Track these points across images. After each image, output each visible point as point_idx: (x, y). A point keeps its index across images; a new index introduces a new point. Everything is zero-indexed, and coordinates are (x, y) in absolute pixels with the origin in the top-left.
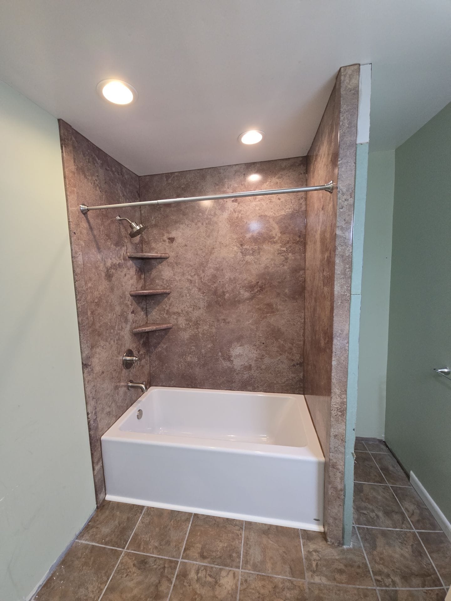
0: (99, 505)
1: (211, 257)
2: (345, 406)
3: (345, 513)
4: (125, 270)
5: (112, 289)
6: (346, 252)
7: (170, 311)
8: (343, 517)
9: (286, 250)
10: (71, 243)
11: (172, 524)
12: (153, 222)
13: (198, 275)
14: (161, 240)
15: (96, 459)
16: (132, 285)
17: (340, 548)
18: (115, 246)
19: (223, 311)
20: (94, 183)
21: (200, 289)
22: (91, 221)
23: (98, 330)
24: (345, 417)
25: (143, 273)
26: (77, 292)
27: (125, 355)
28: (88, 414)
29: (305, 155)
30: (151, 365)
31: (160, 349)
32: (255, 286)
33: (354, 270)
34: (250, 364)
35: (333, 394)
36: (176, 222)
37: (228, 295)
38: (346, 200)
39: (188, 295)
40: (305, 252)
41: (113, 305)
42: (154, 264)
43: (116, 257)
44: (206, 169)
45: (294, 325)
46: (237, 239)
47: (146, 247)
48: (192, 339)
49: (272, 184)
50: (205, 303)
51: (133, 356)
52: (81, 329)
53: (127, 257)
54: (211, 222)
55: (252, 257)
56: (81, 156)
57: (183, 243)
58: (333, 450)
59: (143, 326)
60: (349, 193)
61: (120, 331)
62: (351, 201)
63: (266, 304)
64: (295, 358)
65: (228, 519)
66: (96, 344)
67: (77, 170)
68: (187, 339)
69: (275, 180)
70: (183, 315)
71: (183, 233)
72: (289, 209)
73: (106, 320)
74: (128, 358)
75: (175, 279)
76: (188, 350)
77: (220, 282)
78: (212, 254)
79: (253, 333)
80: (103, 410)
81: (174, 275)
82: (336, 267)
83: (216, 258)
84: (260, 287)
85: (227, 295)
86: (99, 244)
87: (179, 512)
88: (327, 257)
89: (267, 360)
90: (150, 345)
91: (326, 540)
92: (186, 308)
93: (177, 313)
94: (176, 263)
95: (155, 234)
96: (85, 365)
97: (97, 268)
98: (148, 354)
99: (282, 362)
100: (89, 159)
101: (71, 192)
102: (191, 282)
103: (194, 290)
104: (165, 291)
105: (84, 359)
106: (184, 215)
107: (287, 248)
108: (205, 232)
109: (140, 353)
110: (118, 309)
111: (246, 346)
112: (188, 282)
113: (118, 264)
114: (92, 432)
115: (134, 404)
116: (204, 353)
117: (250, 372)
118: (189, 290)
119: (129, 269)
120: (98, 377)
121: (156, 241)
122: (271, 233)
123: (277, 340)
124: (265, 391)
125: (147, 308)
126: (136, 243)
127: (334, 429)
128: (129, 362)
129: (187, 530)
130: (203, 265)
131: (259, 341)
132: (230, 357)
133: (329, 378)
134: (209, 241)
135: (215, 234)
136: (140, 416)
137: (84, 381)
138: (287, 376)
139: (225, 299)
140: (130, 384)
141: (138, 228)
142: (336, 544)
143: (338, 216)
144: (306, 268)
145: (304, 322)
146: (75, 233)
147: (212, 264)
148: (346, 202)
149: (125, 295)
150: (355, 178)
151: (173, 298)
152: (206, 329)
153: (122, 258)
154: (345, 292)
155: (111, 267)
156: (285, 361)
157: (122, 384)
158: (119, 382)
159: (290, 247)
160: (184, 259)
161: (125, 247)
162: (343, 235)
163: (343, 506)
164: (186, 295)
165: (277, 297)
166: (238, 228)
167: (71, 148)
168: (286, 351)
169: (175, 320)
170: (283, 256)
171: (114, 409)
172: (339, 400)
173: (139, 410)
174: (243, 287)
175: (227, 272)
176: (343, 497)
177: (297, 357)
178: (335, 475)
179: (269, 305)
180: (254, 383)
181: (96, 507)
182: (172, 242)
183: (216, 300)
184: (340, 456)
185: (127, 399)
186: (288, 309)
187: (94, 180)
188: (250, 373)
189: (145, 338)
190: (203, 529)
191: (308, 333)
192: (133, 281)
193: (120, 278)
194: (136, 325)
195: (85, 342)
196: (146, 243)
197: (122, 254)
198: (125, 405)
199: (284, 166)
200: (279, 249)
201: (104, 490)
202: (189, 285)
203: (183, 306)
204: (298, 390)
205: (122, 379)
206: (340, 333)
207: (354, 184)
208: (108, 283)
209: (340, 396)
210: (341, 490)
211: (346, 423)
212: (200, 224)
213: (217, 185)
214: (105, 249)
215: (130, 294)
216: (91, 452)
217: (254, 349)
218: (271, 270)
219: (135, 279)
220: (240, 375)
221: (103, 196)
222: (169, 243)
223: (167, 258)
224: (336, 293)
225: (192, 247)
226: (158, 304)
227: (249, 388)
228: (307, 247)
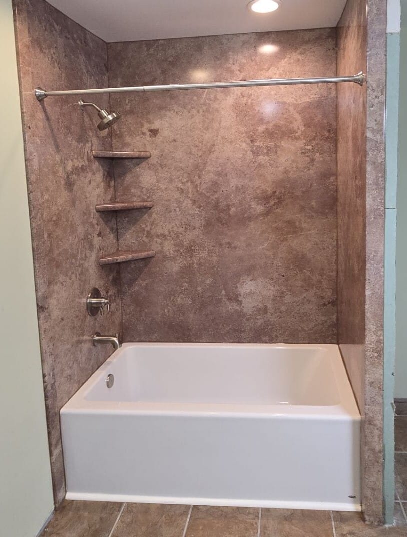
0: (57, 505)
1: (210, 158)
2: (382, 345)
3: (386, 481)
4: (90, 175)
5: (73, 203)
6: (378, 159)
7: (153, 232)
8: (383, 488)
9: (312, 149)
10: (24, 141)
11: (164, 520)
12: (128, 107)
13: (192, 182)
14: (140, 132)
15: (54, 440)
16: (98, 196)
17: (381, 528)
18: (77, 142)
19: (228, 232)
20: (52, 58)
21: (194, 202)
22: (48, 109)
23: (56, 260)
24: (382, 359)
25: (113, 179)
26: (32, 207)
27: (89, 296)
28: (44, 376)
29: (335, 25)
30: (123, 311)
31: (136, 288)
32: (271, 197)
33: (388, 180)
34: (265, 304)
35: (367, 331)
36: (161, 108)
37: (235, 210)
38: (376, 97)
39: (177, 210)
40: (336, 152)
41: (75, 224)
42: (128, 166)
43: (79, 158)
44: (203, 37)
45: (324, 249)
46: (246, 133)
47: (118, 141)
48: (183, 272)
49: (292, 61)
50: (201, 220)
51: (102, 298)
52: (36, 258)
53: (92, 157)
54: (211, 110)
55: (267, 158)
56: (36, 22)
57: (171, 137)
58: (369, 401)
59: (113, 255)
60: (380, 89)
61: (83, 262)
62: (382, 98)
63: (287, 222)
64: (326, 294)
65: (238, 508)
66: (54, 280)
67: (31, 42)
68: (177, 273)
69: (295, 56)
70: (171, 239)
71: (171, 124)
72: (316, 94)
73: (67, 246)
74: (94, 300)
75: (159, 187)
76: (178, 287)
77: (223, 191)
78: (211, 153)
79: (269, 262)
80: (62, 372)
81: (158, 181)
82: (367, 176)
83: (217, 158)
84: (278, 199)
85: (233, 210)
86: (58, 141)
87: (171, 505)
88: (359, 161)
89: (288, 298)
90: (123, 282)
91: (364, 520)
92: (175, 228)
93: (162, 235)
94: (161, 165)
95: (130, 123)
96: (41, 307)
97: (54, 173)
98: (120, 295)
99: (309, 301)
100: (45, 26)
101: (24, 74)
102: (183, 192)
103: (185, 202)
104: (145, 204)
105: (39, 300)
106: (173, 99)
107: (312, 146)
108: (202, 123)
109: (109, 294)
110: (80, 230)
111: (259, 280)
112: (178, 192)
113: (80, 166)
114: (49, 402)
115: (101, 366)
116: (200, 292)
117: (265, 315)
118: (179, 202)
119: (94, 174)
120: (56, 324)
121: (131, 133)
122: (292, 126)
123: (302, 271)
124: (287, 342)
125: (117, 229)
126: (103, 137)
127: (369, 374)
128: (95, 305)
129: (184, 526)
130: (198, 169)
131: (277, 272)
132: (237, 297)
133: (364, 313)
134: (207, 135)
135: (216, 125)
136: (109, 384)
137: (39, 330)
138: (316, 319)
139: (229, 215)
140: (96, 338)
141: (110, 117)
142: (376, 524)
143: (368, 115)
144: (338, 174)
145: (337, 244)
146: (29, 127)
147: (212, 166)
148: (377, 99)
149: (89, 211)
150: (386, 72)
151: (156, 214)
152: (203, 258)
153: (85, 158)
154: (378, 206)
155: (72, 172)
156: (313, 299)
157: (86, 337)
158: (83, 335)
159: (317, 144)
160: (171, 159)
161: (90, 143)
162: (375, 138)
163: (383, 471)
164: (175, 210)
165: (301, 211)
166: (247, 118)
167: (25, 14)
168: (314, 285)
169: (159, 246)
170: (308, 156)
171: (76, 372)
172: (374, 338)
173: (109, 375)
174: (255, 198)
175: (232, 178)
176: (382, 460)
177: (329, 294)
178: (373, 433)
179: (290, 223)
180: (271, 331)
181: (54, 509)
182: (155, 136)
183: (217, 217)
184: (378, 408)
185: (92, 359)
186: (316, 228)
187: (52, 53)
188: (265, 318)
189: (115, 271)
190: (206, 522)
191: (341, 259)
192: (100, 191)
193: (83, 187)
194: (104, 253)
195: (41, 275)
196: (116, 137)
197: (86, 153)
198: (90, 367)
199: (308, 39)
200: (302, 147)
201: (63, 486)
202: (179, 196)
203: (171, 226)
204: (330, 338)
205: (85, 330)
206: (374, 256)
207: (385, 78)
208: (68, 194)
209: (375, 333)
210: (380, 452)
211: (383, 366)
212: (194, 112)
213: (219, 59)
214: (64, 147)
215: (96, 209)
216: (48, 431)
217: (271, 285)
218: (292, 175)
219: (103, 186)
220: (252, 320)
221: (63, 75)
222: (150, 137)
223: (148, 158)
224: (368, 207)
225: (183, 143)
226: (134, 224)
227: (264, 338)
228: (339, 145)
